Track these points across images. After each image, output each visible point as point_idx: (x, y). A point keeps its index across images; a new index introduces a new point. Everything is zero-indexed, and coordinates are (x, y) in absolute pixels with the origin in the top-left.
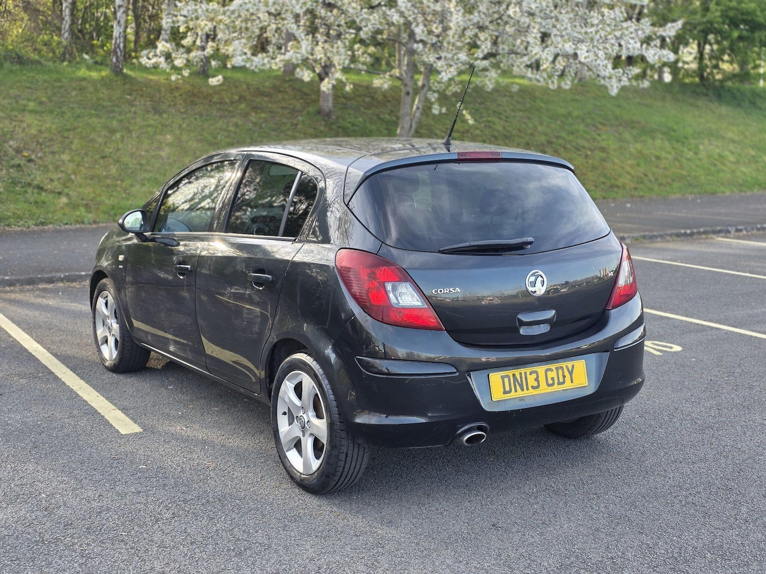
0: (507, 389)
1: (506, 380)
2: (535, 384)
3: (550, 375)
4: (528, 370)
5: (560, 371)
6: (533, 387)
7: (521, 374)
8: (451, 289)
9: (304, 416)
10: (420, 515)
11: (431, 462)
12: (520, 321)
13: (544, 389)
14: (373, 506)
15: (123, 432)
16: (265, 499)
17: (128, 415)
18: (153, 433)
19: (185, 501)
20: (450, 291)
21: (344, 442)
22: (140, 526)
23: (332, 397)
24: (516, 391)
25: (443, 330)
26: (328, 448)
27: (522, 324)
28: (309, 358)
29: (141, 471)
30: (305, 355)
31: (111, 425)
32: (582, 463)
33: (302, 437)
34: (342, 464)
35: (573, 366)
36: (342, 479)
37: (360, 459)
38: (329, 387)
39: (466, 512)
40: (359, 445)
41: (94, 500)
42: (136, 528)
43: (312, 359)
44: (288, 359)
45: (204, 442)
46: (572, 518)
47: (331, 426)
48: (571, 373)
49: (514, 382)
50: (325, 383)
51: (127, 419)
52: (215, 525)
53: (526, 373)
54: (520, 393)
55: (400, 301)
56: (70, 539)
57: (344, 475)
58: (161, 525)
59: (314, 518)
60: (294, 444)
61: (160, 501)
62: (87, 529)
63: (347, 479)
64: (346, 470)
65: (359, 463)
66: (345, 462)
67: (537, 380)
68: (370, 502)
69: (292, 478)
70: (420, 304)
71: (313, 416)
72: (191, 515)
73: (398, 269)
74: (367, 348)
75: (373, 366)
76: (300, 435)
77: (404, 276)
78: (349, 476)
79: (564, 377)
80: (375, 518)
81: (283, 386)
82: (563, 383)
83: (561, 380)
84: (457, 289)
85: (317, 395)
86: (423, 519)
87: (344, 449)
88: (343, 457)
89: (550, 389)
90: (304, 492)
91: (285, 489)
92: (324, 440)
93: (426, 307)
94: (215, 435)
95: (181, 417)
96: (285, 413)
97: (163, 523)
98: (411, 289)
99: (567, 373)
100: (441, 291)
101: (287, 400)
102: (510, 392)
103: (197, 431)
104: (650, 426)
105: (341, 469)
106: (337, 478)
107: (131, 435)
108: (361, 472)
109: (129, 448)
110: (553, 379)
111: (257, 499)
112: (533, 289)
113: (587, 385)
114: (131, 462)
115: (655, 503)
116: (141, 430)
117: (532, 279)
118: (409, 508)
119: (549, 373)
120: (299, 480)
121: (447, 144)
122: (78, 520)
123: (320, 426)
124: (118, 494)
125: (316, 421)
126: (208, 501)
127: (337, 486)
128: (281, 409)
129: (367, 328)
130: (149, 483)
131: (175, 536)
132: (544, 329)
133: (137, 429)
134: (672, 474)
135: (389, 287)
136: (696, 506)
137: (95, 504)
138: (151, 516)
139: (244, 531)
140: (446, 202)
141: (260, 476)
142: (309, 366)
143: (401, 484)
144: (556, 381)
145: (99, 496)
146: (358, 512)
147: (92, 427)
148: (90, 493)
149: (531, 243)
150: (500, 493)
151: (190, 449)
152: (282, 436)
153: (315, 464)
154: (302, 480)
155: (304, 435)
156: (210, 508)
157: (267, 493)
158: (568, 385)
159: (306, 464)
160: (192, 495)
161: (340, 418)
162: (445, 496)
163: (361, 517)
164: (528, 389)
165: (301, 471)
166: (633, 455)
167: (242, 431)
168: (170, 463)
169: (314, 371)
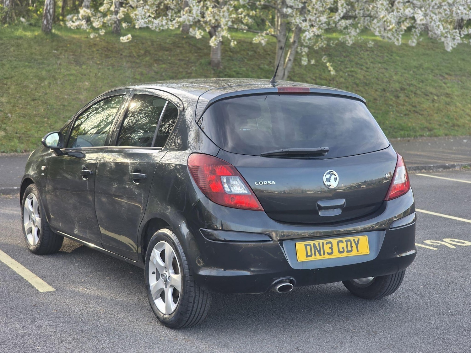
0: (309, 254)
1: (308, 248)
2: (330, 251)
3: (341, 245)
4: (325, 241)
5: (349, 243)
6: (328, 253)
7: (319, 244)
8: (268, 182)
9: (167, 273)
10: (246, 342)
11: (261, 312)
12: (318, 205)
13: (336, 255)
14: (214, 336)
15: (41, 291)
16: (138, 331)
17: (45, 281)
18: (62, 291)
19: (82, 331)
20: (268, 183)
21: (192, 289)
22: (50, 344)
23: (184, 258)
24: (315, 255)
25: (262, 211)
26: (182, 294)
27: (321, 208)
28: (169, 231)
29: (53, 313)
30: (167, 230)
31: (33, 287)
32: (371, 314)
33: (165, 289)
34: (191, 305)
35: (359, 240)
36: (192, 316)
37: (204, 303)
38: (182, 250)
39: (279, 340)
40: (203, 292)
41: (20, 329)
42: (48, 345)
43: (171, 233)
44: (156, 233)
45: (98, 298)
46: (354, 345)
47: (184, 278)
48: (357, 245)
49: (314, 249)
50: (180, 248)
51: (44, 283)
52: (102, 345)
53: (323, 243)
54: (318, 257)
55: (232, 190)
56: (3, 350)
57: (193, 314)
58: (65, 344)
59: (171, 342)
60: (159, 294)
61: (65, 331)
62: (15, 345)
63: (196, 317)
64: (195, 309)
65: (203, 306)
66: (194, 304)
67: (331, 248)
68: (212, 334)
69: (158, 318)
70: (247, 192)
71: (172, 273)
72: (85, 339)
73: (230, 167)
74: (207, 222)
75: (212, 235)
76: (164, 287)
77: (236, 172)
78: (197, 315)
79: (352, 247)
80: (214, 343)
81: (152, 253)
82: (351, 251)
83: (349, 249)
84: (273, 181)
85: (175, 257)
86: (247, 344)
87: (193, 294)
88: (192, 300)
89: (341, 255)
90: (166, 328)
91: (153, 326)
92: (179, 289)
93: (250, 194)
94: (106, 294)
95: (83, 282)
96: (154, 273)
97: (66, 343)
98: (240, 182)
99: (353, 244)
100: (261, 183)
101: (155, 263)
102: (311, 256)
103: (95, 291)
104: (429, 292)
105: (191, 309)
106: (188, 315)
107: (47, 292)
108: (206, 312)
109: (45, 300)
110: (343, 248)
111: (132, 331)
112: (329, 184)
113: (369, 253)
114: (46, 308)
115: (416, 338)
116: (55, 290)
117: (328, 176)
118: (239, 338)
119: (340, 244)
120: (162, 319)
121: (273, 82)
122: (8, 340)
123: (177, 279)
124: (36, 326)
125: (174, 276)
126: (98, 332)
127: (189, 322)
128: (151, 269)
129: (207, 209)
130: (58, 320)
131: (74, 350)
132: (338, 212)
133: (51, 289)
134: (434, 321)
135: (224, 179)
136: (445, 339)
137: (20, 332)
138: (58, 339)
139: (122, 348)
140: (282, 126)
141: (136, 318)
142: (170, 237)
143: (236, 324)
144: (346, 249)
145: (23, 327)
146: (202, 339)
147: (19, 288)
148: (17, 325)
149: (327, 151)
150: (306, 330)
151: (89, 301)
152: (152, 289)
153: (173, 307)
154: (165, 319)
155: (166, 287)
156: (99, 335)
157: (140, 327)
158: (354, 253)
159: (168, 308)
160: (88, 328)
161: (190, 272)
162: (266, 332)
163: (204, 342)
164: (324, 254)
165: (164, 312)
166: (410, 310)
167: (126, 291)
168: (73, 309)
169: (173, 240)
